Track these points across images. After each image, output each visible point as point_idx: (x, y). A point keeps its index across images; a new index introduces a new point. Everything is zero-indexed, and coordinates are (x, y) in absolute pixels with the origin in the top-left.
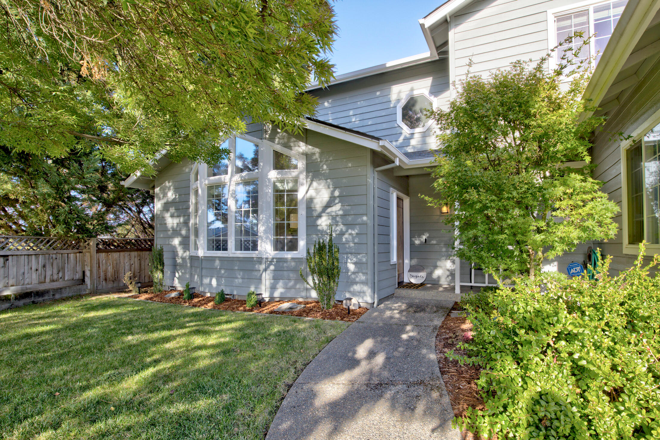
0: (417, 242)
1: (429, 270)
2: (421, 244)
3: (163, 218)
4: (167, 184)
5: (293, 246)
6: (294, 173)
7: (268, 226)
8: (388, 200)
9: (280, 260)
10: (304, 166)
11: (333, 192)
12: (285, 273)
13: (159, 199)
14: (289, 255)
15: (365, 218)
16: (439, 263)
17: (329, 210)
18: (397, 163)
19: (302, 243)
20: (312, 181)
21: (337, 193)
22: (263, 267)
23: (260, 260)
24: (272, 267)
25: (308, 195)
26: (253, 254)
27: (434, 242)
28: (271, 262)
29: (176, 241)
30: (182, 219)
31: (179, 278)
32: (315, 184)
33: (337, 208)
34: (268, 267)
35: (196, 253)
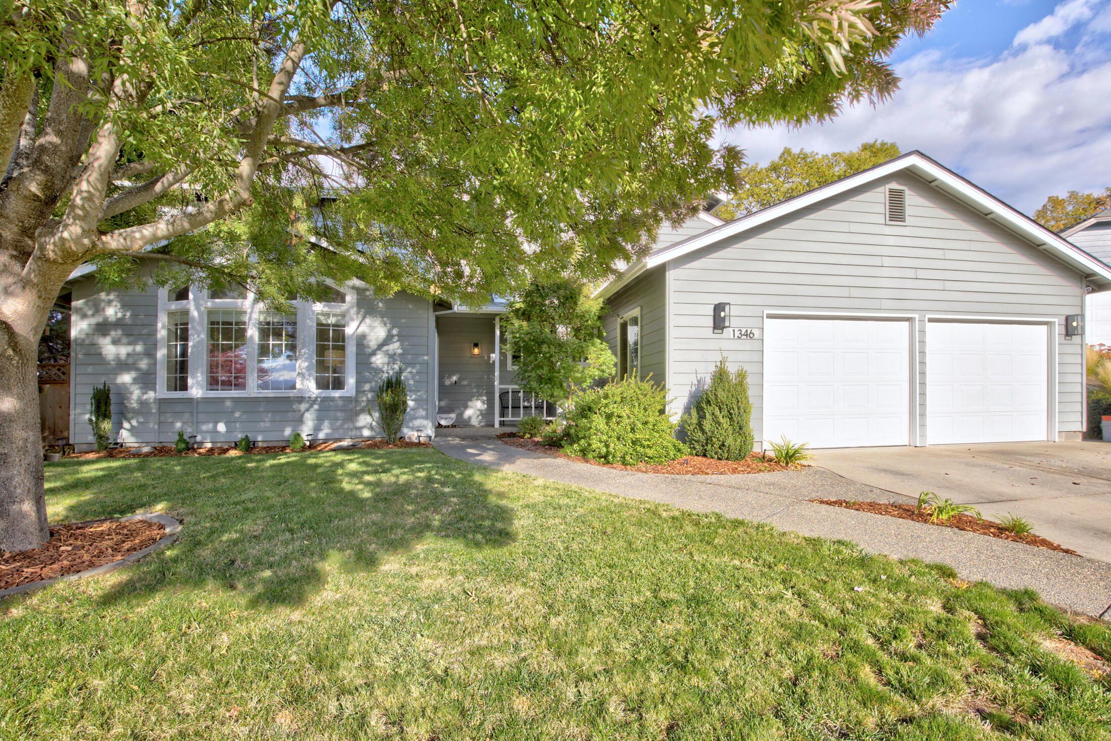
0: (447, 383)
1: (458, 411)
2: (451, 385)
3: (94, 345)
4: (103, 295)
5: (338, 384)
6: (344, 307)
7: (311, 362)
9: (325, 399)
10: (355, 301)
11: (389, 331)
12: (332, 413)
13: (84, 316)
14: (337, 394)
15: (426, 358)
16: (470, 403)
17: (385, 348)
18: (456, 310)
19: (351, 381)
20: (364, 318)
21: (395, 332)
22: (303, 406)
23: (301, 399)
24: (316, 407)
25: (360, 330)
26: (289, 393)
27: (465, 383)
28: (314, 401)
29: (126, 378)
30: (139, 348)
31: (132, 430)
32: (368, 321)
33: (395, 347)
34: (311, 406)
35: (179, 394)
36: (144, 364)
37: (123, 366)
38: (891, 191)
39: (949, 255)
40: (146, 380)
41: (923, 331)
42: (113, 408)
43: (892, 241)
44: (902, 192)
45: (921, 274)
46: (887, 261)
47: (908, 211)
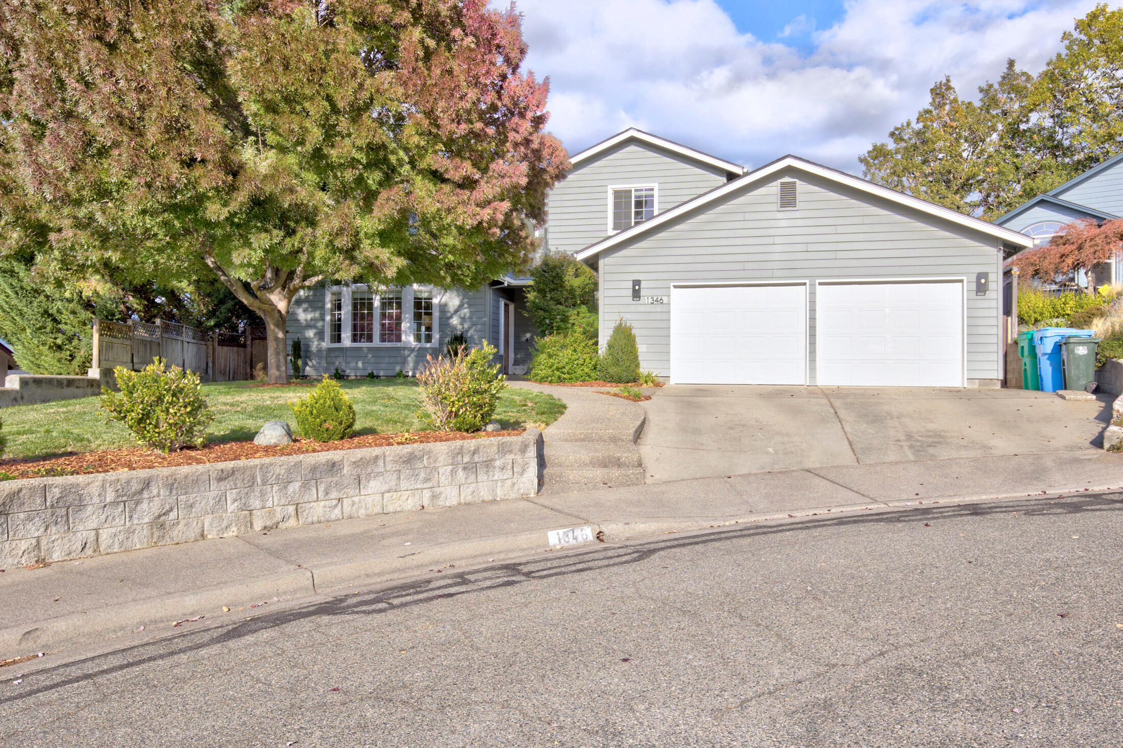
2: (523, 342)
3: (294, 314)
5: (429, 338)
8: (498, 308)
9: (420, 349)
11: (462, 300)
12: (424, 358)
14: (426, 345)
15: (484, 320)
17: (459, 312)
18: (506, 284)
19: (436, 336)
20: (445, 292)
21: (465, 301)
22: (406, 352)
23: (405, 348)
24: (414, 353)
25: (443, 301)
26: (399, 345)
28: (412, 350)
29: (310, 333)
30: (317, 314)
31: (313, 366)
32: (448, 294)
33: (466, 311)
34: (411, 353)
35: (336, 345)
36: (320, 324)
37: (309, 326)
38: (782, 184)
39: (840, 229)
40: (320, 335)
41: (813, 294)
42: (302, 354)
43: (783, 223)
44: (795, 183)
45: (811, 247)
46: (778, 240)
47: (799, 197)
